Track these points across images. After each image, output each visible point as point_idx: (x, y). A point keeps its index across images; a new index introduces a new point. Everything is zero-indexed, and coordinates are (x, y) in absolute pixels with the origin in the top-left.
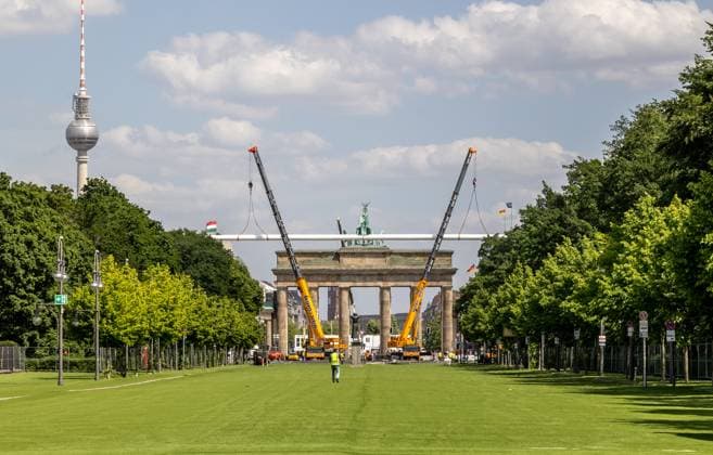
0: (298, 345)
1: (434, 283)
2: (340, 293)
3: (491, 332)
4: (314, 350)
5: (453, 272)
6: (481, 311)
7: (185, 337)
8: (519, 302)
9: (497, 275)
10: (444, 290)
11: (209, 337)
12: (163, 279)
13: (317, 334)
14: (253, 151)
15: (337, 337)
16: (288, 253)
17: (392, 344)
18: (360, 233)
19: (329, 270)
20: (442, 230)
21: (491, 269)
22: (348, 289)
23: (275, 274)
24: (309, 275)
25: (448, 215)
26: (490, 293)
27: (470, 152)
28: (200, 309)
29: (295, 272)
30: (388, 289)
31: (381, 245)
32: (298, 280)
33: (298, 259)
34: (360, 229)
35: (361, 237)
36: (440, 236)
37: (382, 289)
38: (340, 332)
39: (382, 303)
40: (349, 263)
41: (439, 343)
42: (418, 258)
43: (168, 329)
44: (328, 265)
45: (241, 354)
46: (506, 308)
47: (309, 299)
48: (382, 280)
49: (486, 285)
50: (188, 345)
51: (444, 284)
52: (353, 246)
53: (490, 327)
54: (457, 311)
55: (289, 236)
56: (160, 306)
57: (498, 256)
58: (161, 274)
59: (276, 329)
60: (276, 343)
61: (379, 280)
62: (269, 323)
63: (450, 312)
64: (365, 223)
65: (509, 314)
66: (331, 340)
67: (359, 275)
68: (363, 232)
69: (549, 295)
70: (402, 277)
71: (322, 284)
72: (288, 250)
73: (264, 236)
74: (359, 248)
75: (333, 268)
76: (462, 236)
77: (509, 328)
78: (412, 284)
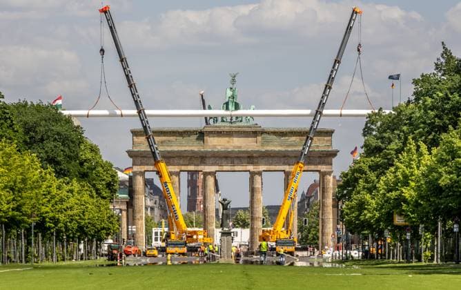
0: (156, 239)
1: (312, 167)
2: (205, 180)
3: (378, 221)
4: (175, 245)
5: (334, 154)
6: (368, 197)
7: (34, 224)
8: (413, 184)
9: (385, 156)
10: (323, 175)
11: (59, 225)
12: (9, 156)
13: (178, 226)
14: (105, 11)
15: (202, 229)
16: (145, 132)
17: (264, 238)
18: (227, 109)
19: (193, 152)
20: (322, 105)
21: (378, 150)
22: (213, 174)
23: (131, 156)
24: (170, 158)
25: (328, 87)
26: (378, 177)
27: (354, 12)
28: (49, 193)
29: (154, 153)
30: (260, 173)
31: (252, 123)
32: (156, 162)
33: (157, 139)
34: (227, 104)
35: (228, 113)
36: (319, 112)
37: (253, 174)
38: (204, 224)
39: (253, 190)
40: (215, 144)
41: (316, 238)
42: (293, 138)
43: (16, 213)
44: (191, 146)
45: (94, 248)
46: (398, 192)
47: (170, 186)
48: (252, 163)
49: (373, 168)
50: (36, 235)
51: (323, 168)
52: (219, 124)
53: (377, 215)
54: (338, 199)
55: (147, 112)
56: (6, 187)
57: (386, 135)
58: (7, 150)
59: (132, 220)
60: (132, 236)
61: (249, 163)
62: (124, 213)
63: (329, 201)
64: (233, 97)
65: (401, 200)
66: (195, 233)
67: (226, 157)
68: (231, 107)
69: (450, 173)
70: (276, 159)
71: (183, 168)
72: (145, 127)
73: (118, 112)
74: (225, 126)
75: (196, 149)
76: (345, 112)
77: (400, 215)
78: (287, 168)
